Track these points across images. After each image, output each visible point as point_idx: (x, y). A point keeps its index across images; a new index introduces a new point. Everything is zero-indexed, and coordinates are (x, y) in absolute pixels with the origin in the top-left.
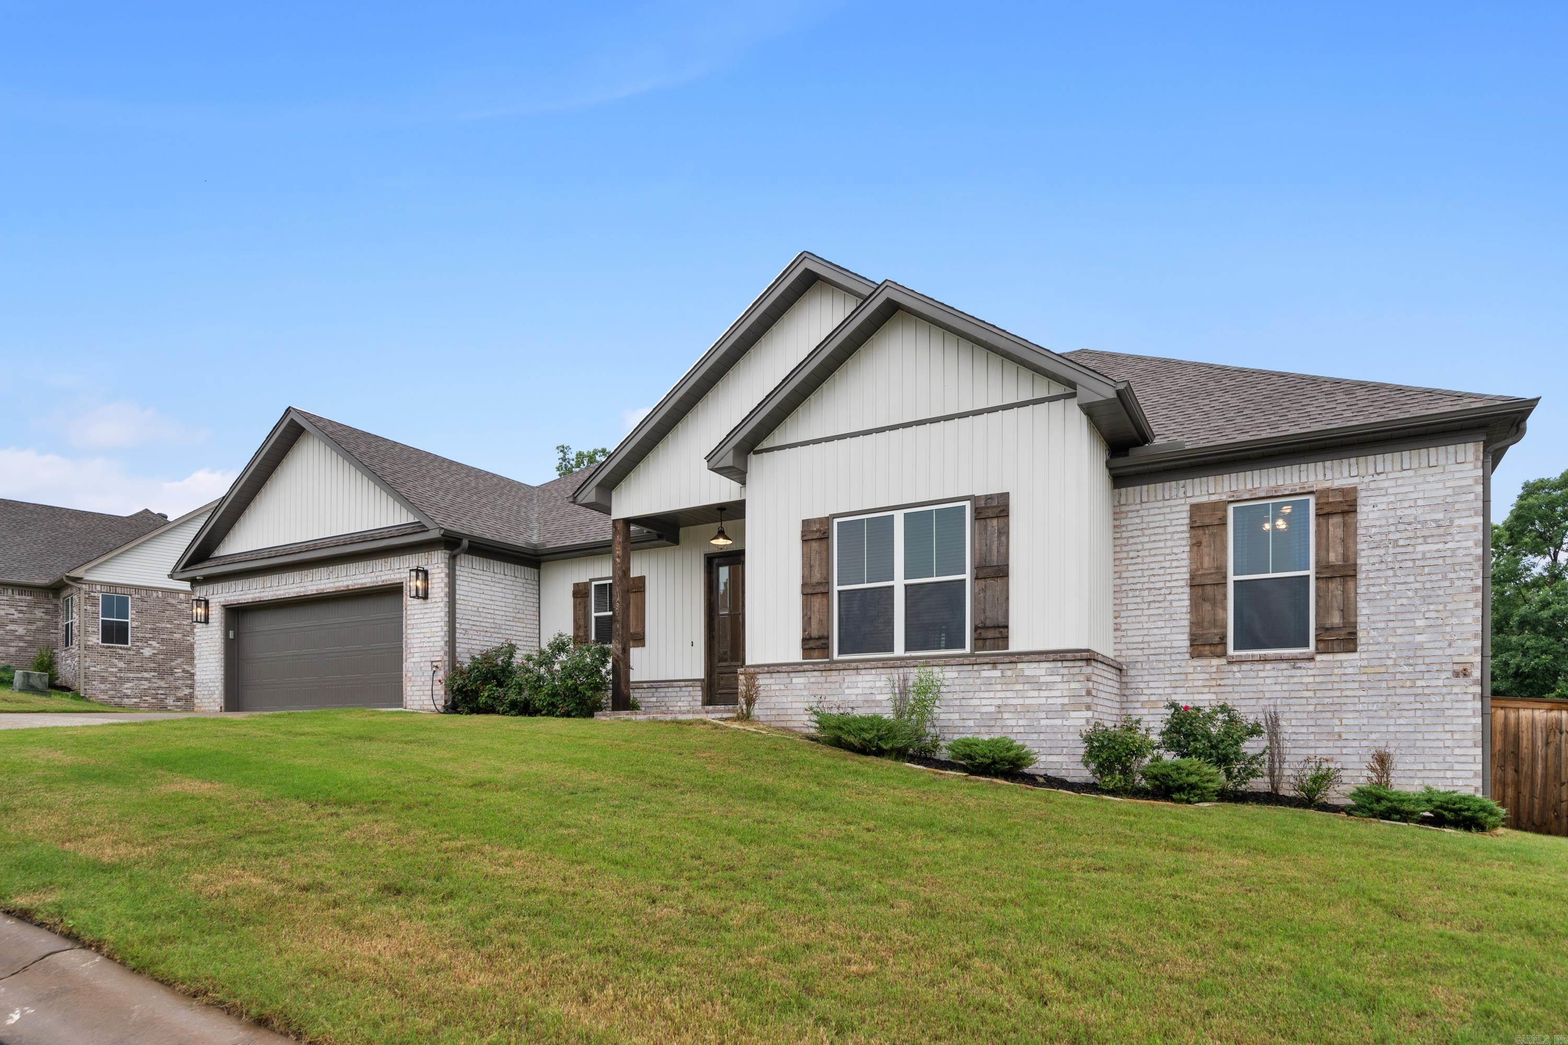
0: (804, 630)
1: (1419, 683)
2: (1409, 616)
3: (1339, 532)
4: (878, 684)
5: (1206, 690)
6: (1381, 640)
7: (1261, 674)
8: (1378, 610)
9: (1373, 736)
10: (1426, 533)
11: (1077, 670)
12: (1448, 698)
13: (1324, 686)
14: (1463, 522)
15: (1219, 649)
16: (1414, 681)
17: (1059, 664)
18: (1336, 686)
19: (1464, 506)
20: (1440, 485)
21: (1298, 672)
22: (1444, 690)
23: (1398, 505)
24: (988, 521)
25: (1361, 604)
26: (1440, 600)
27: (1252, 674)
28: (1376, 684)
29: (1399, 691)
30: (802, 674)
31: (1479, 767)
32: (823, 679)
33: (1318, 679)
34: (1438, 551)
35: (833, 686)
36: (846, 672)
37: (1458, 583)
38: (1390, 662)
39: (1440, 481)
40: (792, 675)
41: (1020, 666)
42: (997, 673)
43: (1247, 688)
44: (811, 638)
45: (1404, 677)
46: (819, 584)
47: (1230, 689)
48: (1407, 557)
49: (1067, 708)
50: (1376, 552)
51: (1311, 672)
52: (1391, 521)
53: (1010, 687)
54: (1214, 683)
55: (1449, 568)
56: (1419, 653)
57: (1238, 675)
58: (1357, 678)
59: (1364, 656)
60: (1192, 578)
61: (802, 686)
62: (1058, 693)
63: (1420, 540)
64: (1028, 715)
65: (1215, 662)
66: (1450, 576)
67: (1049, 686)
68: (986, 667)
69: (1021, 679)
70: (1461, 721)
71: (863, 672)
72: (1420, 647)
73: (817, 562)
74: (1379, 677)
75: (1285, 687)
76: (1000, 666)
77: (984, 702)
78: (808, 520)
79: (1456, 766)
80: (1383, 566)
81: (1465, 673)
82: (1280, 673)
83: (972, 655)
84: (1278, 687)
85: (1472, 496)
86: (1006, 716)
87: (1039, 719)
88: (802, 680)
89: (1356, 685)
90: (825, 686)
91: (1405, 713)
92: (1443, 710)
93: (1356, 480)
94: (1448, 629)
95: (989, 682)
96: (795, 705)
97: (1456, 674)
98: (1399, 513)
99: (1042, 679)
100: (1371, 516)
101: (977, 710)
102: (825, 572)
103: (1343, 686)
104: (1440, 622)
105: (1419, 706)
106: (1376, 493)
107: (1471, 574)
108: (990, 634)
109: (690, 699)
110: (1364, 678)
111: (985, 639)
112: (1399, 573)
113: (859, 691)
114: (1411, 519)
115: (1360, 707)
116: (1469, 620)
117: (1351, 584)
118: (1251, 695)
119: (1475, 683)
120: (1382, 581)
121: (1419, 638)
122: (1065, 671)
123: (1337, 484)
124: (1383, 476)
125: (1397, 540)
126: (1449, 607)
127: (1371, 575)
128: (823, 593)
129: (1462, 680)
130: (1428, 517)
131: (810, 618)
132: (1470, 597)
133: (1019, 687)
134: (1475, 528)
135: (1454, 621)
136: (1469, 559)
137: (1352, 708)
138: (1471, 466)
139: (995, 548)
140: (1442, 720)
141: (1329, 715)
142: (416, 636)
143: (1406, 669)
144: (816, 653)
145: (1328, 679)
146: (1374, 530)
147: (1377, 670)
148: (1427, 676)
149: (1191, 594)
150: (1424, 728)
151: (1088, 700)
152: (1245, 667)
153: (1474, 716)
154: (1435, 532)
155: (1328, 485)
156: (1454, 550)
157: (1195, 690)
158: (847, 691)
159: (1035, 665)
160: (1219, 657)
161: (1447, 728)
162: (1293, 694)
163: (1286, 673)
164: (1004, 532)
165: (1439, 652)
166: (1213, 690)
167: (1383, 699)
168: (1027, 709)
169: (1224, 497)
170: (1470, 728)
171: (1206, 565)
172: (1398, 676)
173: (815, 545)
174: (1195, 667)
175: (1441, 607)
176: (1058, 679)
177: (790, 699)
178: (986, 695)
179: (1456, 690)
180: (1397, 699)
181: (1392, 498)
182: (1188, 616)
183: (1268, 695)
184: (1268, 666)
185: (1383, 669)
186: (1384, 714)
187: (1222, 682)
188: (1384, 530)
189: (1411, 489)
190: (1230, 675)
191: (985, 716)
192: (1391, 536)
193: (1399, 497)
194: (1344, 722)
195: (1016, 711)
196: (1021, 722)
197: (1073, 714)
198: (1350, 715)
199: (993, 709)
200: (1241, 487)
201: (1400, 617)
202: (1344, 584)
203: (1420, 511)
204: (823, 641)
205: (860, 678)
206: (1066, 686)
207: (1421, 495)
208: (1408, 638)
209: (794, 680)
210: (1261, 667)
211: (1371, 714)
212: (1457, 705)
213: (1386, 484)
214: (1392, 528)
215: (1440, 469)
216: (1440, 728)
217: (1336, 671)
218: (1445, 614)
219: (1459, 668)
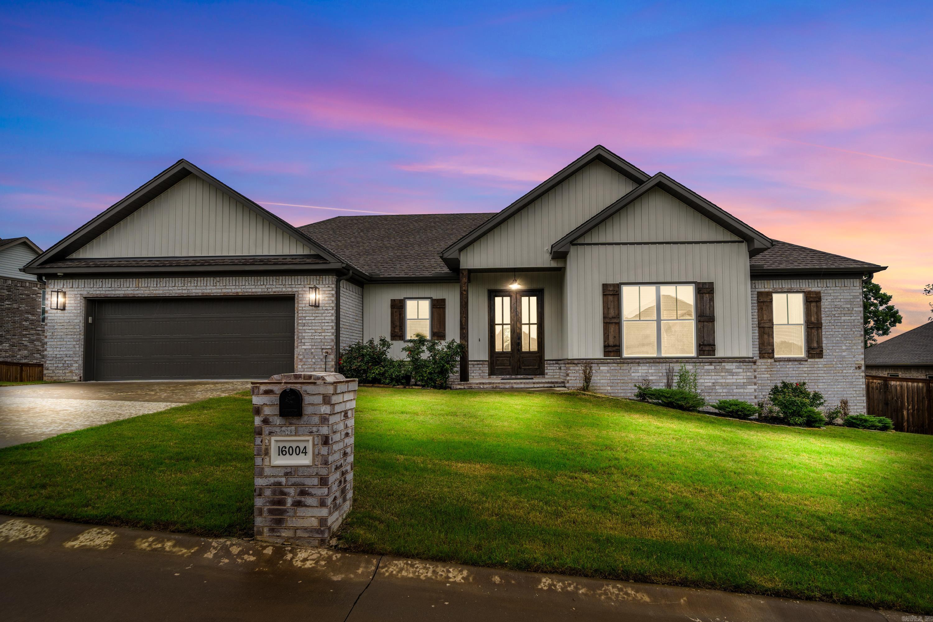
0: (605, 342)
1: (845, 371)
2: (840, 345)
3: (815, 309)
4: (650, 371)
5: (766, 373)
6: (831, 354)
7: (788, 366)
8: (829, 342)
9: (829, 393)
10: (845, 312)
11: (750, 367)
12: (854, 377)
13: (811, 372)
14: (857, 309)
15: (771, 355)
16: (842, 370)
17: (742, 364)
18: (815, 372)
19: (856, 303)
20: (848, 294)
21: (802, 366)
22: (853, 374)
23: (835, 300)
24: (704, 295)
25: (824, 339)
26: (850, 339)
27: (784, 366)
28: (830, 372)
29: (838, 374)
30: (606, 365)
31: (865, 404)
32: (619, 368)
33: (809, 369)
34: (849, 320)
35: (624, 372)
36: (632, 365)
37: (856, 333)
38: (834, 363)
39: (848, 293)
40: (600, 365)
41: (723, 364)
42: (713, 367)
43: (782, 372)
44: (609, 346)
45: (839, 369)
46: (613, 318)
47: (776, 372)
48: (838, 321)
49: (745, 384)
50: (828, 318)
51: (806, 366)
52: (833, 306)
53: (719, 374)
54: (769, 370)
55: (852, 327)
56: (844, 359)
57: (779, 367)
58: (823, 369)
59: (825, 360)
60: (759, 324)
61: (606, 371)
62: (741, 377)
63: (843, 315)
64: (728, 387)
65: (769, 360)
66: (854, 330)
67: (737, 374)
68: (707, 364)
69: (724, 371)
70: (858, 386)
71: (641, 365)
72: (844, 357)
73: (612, 307)
74: (830, 369)
75: (797, 372)
76: (714, 364)
77: (706, 381)
78: (606, 284)
79: (858, 404)
80: (830, 324)
81: (859, 368)
82: (795, 366)
83: (697, 358)
84: (794, 372)
85: (859, 300)
86: (717, 387)
87: (733, 389)
88: (606, 368)
89: (823, 372)
90: (620, 371)
91: (840, 383)
92: (852, 382)
93: (820, 289)
94: (853, 350)
95: (708, 371)
96: (602, 381)
97: (856, 368)
98: (835, 303)
99: (734, 371)
100: (826, 304)
101: (703, 384)
102: (617, 312)
103: (818, 372)
104: (850, 348)
105: (844, 380)
106: (827, 295)
107: (860, 330)
108: (707, 348)
109: (481, 372)
110: (825, 369)
111: (704, 351)
112: (836, 327)
113: (640, 374)
114: (839, 306)
115: (824, 381)
116: (860, 347)
117: (820, 330)
118: (784, 375)
119: (863, 372)
120: (830, 330)
121: (844, 354)
122: (744, 367)
123: (813, 289)
124: (829, 288)
125: (835, 314)
126: (853, 342)
127: (827, 327)
128: (616, 323)
129: (858, 371)
130: (845, 306)
131: (608, 335)
132: (860, 338)
133: (723, 374)
134: (860, 311)
135: (855, 347)
136: (859, 324)
137: (821, 381)
138: (858, 288)
139: (708, 307)
140: (852, 386)
141: (813, 384)
142: (307, 331)
143: (840, 366)
144: (612, 354)
145: (813, 369)
146: (827, 309)
147: (830, 366)
148: (847, 369)
149: (759, 331)
150: (847, 389)
151: (755, 380)
152: (781, 363)
153: (863, 385)
154: (848, 312)
155: (810, 289)
156: (854, 320)
157: (761, 373)
158: (633, 374)
159: (730, 364)
160: (771, 358)
161: (854, 389)
162: (800, 375)
163: (797, 366)
164: (712, 300)
165: (850, 359)
166: (769, 373)
167: (832, 378)
168: (727, 385)
169: (771, 290)
170: (862, 389)
171: (765, 319)
172: (837, 369)
173: (611, 298)
174: (761, 363)
175: (850, 342)
176: (741, 370)
177: (599, 378)
178: (707, 377)
179: (856, 374)
180: (837, 378)
181: (833, 297)
182: (758, 340)
183: (790, 375)
184: (790, 363)
185: (832, 366)
186: (833, 384)
187: (772, 370)
188: (830, 310)
189: (839, 294)
190: (775, 366)
191: (706, 388)
192: (833, 313)
193: (835, 297)
194: (819, 387)
195: (722, 385)
196: (724, 391)
197: (749, 387)
198: (821, 384)
199: (710, 384)
200: (778, 286)
201: (837, 345)
202: (817, 330)
203: (842, 303)
204: (616, 348)
205: (640, 368)
206: (745, 374)
207: (842, 297)
208: (840, 353)
209: (601, 368)
210: (787, 363)
211: (828, 384)
212: (857, 380)
213: (830, 292)
214: (833, 309)
215: (848, 288)
216: (851, 389)
217: (815, 366)
218: (852, 345)
219: (857, 366)
